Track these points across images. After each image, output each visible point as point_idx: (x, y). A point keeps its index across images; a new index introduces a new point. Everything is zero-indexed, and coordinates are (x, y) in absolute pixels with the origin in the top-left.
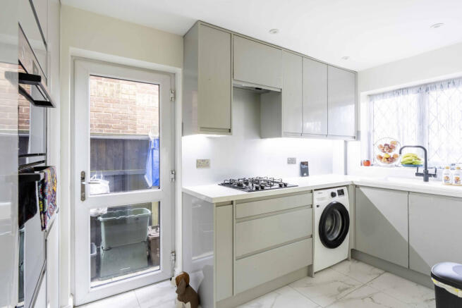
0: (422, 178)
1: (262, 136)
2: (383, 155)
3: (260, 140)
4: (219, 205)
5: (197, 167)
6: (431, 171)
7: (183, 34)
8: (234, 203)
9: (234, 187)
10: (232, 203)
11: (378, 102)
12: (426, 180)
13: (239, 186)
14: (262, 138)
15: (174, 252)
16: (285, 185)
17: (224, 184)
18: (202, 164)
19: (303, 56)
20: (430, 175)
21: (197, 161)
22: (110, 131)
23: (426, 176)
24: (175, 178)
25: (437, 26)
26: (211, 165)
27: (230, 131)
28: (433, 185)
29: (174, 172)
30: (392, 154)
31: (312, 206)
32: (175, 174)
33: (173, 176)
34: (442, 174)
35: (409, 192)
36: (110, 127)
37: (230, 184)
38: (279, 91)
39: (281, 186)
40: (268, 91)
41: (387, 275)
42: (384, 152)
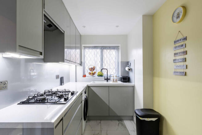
0: (106, 80)
2: (91, 72)
6: (109, 78)
11: (87, 50)
12: (107, 81)
20: (109, 79)
23: (107, 79)
25: (117, 26)
28: (110, 83)
30: (94, 72)
31: (82, 102)
34: (112, 78)
35: (109, 86)
38: (63, 32)
41: (102, 122)
42: (91, 71)
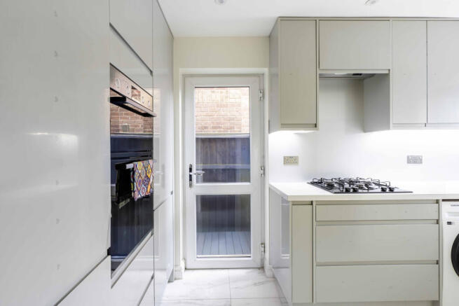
1: (365, 129)
3: (363, 134)
4: (295, 204)
5: (284, 164)
7: (268, 34)
8: (314, 204)
9: (322, 187)
10: (312, 203)
13: (330, 187)
14: (365, 131)
15: (263, 244)
16: (391, 190)
17: (313, 183)
18: (290, 160)
19: (427, 20)
21: (285, 158)
22: (220, 131)
24: (264, 174)
26: (300, 162)
27: (316, 126)
29: (263, 168)
31: (438, 222)
32: (264, 170)
33: (262, 172)
36: (220, 127)
37: (318, 183)
38: (387, 72)
39: (383, 190)
40: (373, 75)
